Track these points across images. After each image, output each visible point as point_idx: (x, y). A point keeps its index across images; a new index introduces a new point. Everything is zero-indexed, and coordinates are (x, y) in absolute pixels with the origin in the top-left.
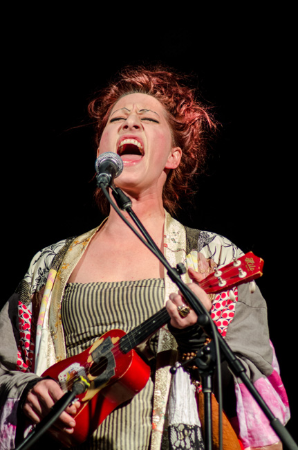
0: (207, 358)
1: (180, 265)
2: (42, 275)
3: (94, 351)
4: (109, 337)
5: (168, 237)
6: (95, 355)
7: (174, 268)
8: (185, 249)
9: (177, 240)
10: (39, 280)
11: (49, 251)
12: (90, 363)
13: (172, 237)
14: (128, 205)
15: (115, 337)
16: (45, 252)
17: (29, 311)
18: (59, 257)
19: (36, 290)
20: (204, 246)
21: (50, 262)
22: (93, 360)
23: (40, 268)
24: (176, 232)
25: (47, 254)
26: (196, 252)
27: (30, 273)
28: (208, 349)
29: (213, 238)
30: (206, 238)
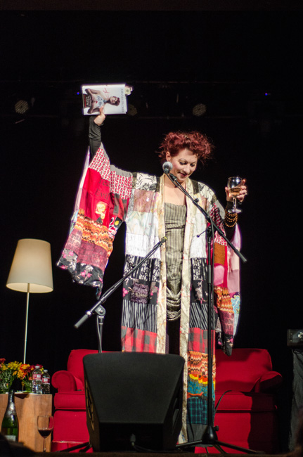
29: (203, 187)
30: (201, 187)
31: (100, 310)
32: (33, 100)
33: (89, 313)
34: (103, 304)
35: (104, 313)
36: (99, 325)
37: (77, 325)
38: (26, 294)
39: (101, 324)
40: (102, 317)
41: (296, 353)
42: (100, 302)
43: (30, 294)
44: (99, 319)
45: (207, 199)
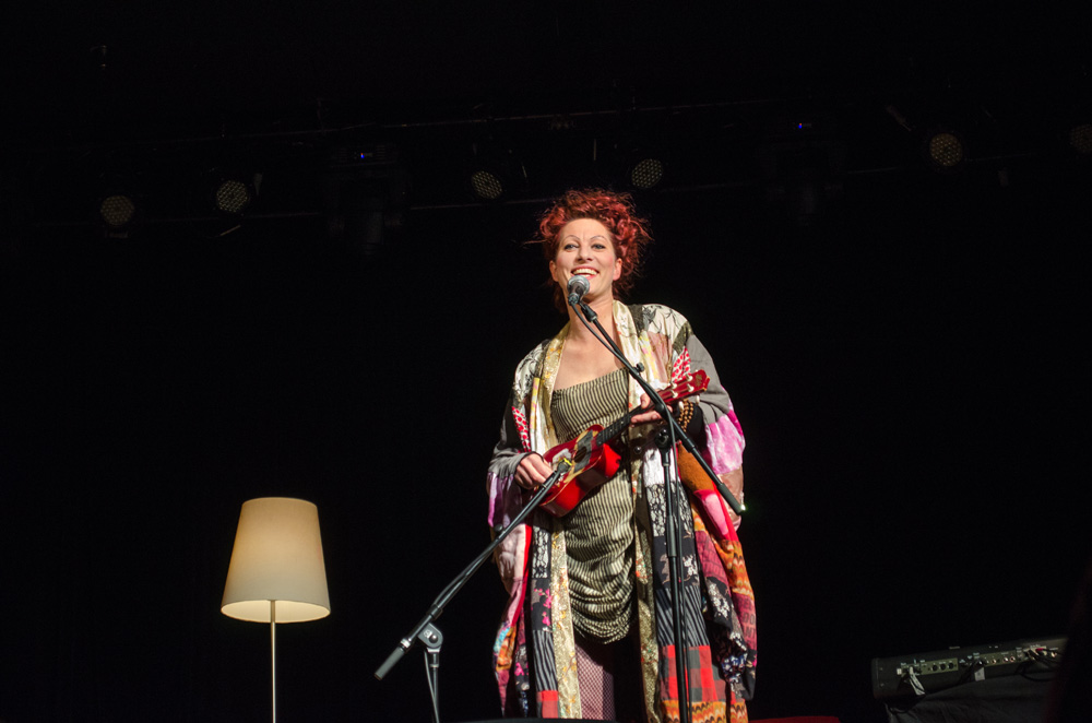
1: (639, 363)
2: (528, 381)
5: (619, 325)
7: (633, 366)
8: (636, 333)
9: (627, 326)
11: (530, 359)
13: (622, 324)
16: (527, 360)
17: (522, 414)
18: (540, 364)
19: (525, 394)
20: (650, 323)
21: (533, 369)
23: (526, 375)
24: (624, 318)
25: (530, 361)
26: (645, 331)
27: (517, 381)
29: (655, 312)
30: (648, 314)
31: (430, 633)
32: (259, 178)
33: (406, 643)
34: (436, 622)
35: (440, 642)
36: (431, 669)
37: (381, 672)
38: (268, 626)
39: (435, 666)
40: (434, 650)
41: (895, 713)
42: (430, 617)
43: (277, 625)
44: (430, 655)
45: (667, 337)
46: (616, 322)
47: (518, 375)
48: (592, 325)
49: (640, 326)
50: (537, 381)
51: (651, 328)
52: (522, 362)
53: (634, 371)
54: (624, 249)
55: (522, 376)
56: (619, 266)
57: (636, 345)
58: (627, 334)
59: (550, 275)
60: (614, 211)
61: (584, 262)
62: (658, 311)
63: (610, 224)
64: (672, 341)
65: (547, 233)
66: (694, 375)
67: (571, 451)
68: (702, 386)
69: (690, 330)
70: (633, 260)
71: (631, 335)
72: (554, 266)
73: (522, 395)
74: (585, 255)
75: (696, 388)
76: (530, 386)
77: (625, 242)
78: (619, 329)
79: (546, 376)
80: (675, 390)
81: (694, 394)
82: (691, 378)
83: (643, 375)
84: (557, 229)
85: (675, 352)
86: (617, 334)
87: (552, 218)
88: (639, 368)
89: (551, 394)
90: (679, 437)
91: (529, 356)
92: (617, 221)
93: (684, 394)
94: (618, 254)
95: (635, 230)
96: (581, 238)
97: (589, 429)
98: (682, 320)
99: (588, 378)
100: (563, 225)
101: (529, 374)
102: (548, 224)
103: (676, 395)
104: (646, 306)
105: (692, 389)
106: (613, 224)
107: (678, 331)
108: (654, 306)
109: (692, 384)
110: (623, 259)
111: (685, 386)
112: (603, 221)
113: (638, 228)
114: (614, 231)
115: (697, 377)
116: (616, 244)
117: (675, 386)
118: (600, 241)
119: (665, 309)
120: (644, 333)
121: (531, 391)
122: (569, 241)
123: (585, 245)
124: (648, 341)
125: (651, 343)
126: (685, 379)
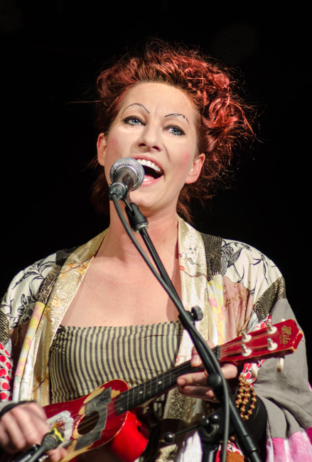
0: (212, 429)
1: (196, 309)
2: (25, 303)
3: (89, 402)
4: (110, 388)
5: (184, 256)
6: (89, 406)
7: (188, 312)
8: (206, 273)
9: (194, 261)
10: (23, 310)
11: (35, 273)
12: (81, 416)
13: (189, 257)
14: (143, 226)
15: (116, 390)
16: (29, 273)
17: (6, 352)
18: (48, 284)
19: (17, 323)
20: (229, 266)
21: (36, 288)
22: (85, 413)
23: (24, 295)
24: (193, 247)
25: (33, 276)
26: (220, 275)
27: (8, 301)
28: (216, 417)
29: (239, 253)
30: (229, 254)
45: (249, 293)
46: (181, 251)
47: (12, 292)
48: (137, 236)
49: (214, 266)
50: (40, 307)
51: (230, 272)
52: (21, 274)
53: (187, 318)
54: (212, 142)
55: (17, 296)
56: (199, 165)
57: (203, 290)
58: (193, 272)
59: (94, 153)
60: (210, 83)
61: (148, 150)
62: (244, 251)
63: (201, 100)
64: (255, 299)
65: (104, 91)
66: (279, 326)
67: (74, 415)
68: (289, 344)
69: (282, 290)
70: (223, 158)
71: (198, 275)
72: (103, 142)
73: (12, 323)
74: (151, 140)
75: (280, 346)
76: (27, 313)
77: (216, 132)
78: (182, 261)
79: (53, 303)
80: (248, 345)
81: (278, 354)
82: (274, 330)
83: (198, 326)
84: (119, 89)
85: (255, 316)
86: (178, 268)
87: (117, 71)
88: (195, 315)
89: (55, 331)
90: (235, 431)
91: (32, 268)
92: (212, 97)
93: (261, 353)
94: (202, 147)
95: (235, 119)
96: (152, 111)
97: (106, 386)
98: (275, 274)
99: (121, 321)
100: (131, 85)
101: (27, 294)
102: (109, 77)
103: (248, 352)
104: (228, 241)
105: (274, 347)
106: (206, 102)
107: (265, 287)
108: (240, 244)
109: (275, 339)
110: (208, 155)
111: (264, 341)
112: (191, 92)
113: (240, 118)
114: (204, 112)
115: (284, 329)
116: (202, 131)
117: (248, 338)
118: (179, 122)
119: (255, 253)
120: (218, 278)
121: (28, 320)
122: (133, 111)
123: (155, 123)
124: (221, 291)
125: (225, 293)
126: (263, 331)
